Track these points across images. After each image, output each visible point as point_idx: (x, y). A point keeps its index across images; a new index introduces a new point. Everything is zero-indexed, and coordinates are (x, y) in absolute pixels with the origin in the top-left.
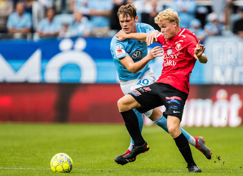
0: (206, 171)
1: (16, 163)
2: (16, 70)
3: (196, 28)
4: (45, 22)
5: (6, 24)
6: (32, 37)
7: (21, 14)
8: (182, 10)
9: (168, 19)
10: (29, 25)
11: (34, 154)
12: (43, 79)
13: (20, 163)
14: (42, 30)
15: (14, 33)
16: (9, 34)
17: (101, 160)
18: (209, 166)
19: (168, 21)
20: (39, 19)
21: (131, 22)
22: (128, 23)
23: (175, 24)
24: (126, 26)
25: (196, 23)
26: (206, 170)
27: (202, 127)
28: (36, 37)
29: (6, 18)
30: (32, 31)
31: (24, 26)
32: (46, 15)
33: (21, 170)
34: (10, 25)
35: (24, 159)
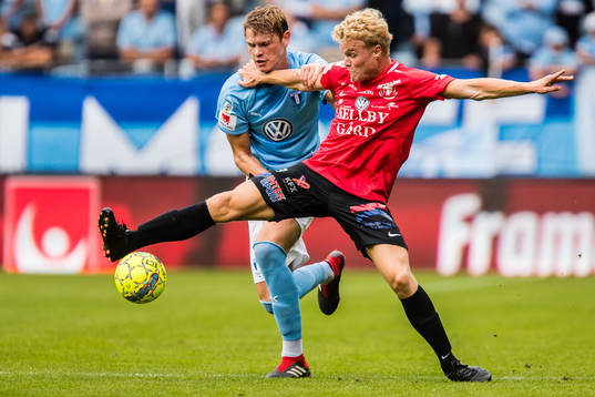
0: (580, 378)
1: (138, 362)
2: (140, 146)
3: (558, 48)
4: (207, 33)
5: (114, 39)
6: (177, 70)
7: (151, 16)
8: (523, 6)
9: (362, 38)
10: (169, 40)
11: (181, 342)
12: (203, 168)
13: (150, 362)
14: (200, 52)
15: (134, 59)
16: (122, 62)
17: (336, 354)
18: (587, 367)
19: (362, 43)
20: (193, 27)
21: (271, 46)
22: (265, 49)
23: (376, 52)
24: (260, 56)
25: (556, 35)
26: (581, 375)
27: (572, 277)
28: (186, 70)
29: (116, 25)
30: (177, 54)
31: (157, 44)
32: (209, 17)
33: (150, 379)
34: (125, 42)
35: (157, 352)
